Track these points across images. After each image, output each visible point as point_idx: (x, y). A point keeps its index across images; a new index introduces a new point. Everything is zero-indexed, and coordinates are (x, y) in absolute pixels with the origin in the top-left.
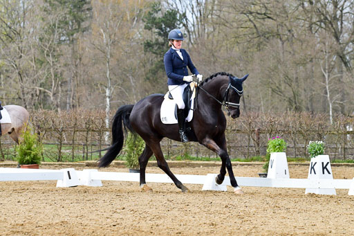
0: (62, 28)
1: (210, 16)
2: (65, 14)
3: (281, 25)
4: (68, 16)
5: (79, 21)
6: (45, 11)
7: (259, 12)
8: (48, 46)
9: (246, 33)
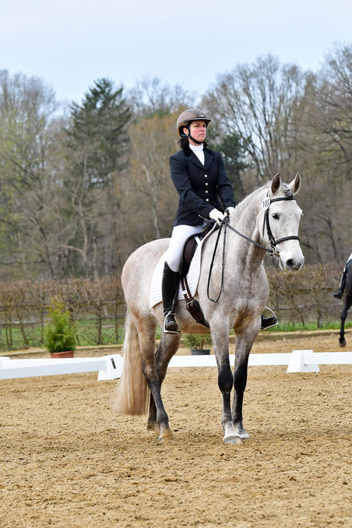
0: (92, 167)
1: (283, 139)
2: (96, 148)
4: (99, 151)
5: (113, 156)
6: (69, 146)
7: (346, 129)
8: (76, 191)
9: (331, 158)
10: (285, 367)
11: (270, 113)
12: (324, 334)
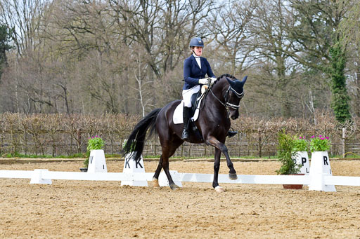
1: (36, 31)
3: (100, 38)
7: (80, 27)
9: (69, 45)
10: (28, 180)
11: (29, 13)
12: (57, 161)
